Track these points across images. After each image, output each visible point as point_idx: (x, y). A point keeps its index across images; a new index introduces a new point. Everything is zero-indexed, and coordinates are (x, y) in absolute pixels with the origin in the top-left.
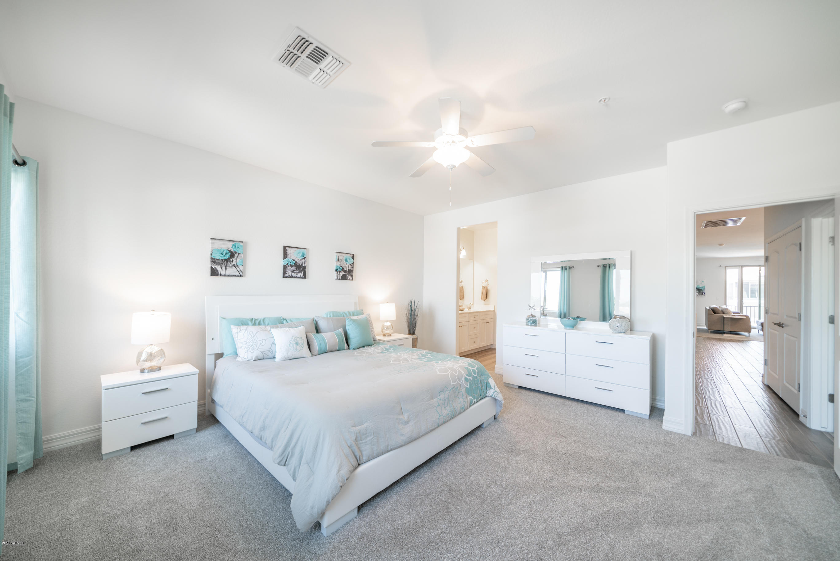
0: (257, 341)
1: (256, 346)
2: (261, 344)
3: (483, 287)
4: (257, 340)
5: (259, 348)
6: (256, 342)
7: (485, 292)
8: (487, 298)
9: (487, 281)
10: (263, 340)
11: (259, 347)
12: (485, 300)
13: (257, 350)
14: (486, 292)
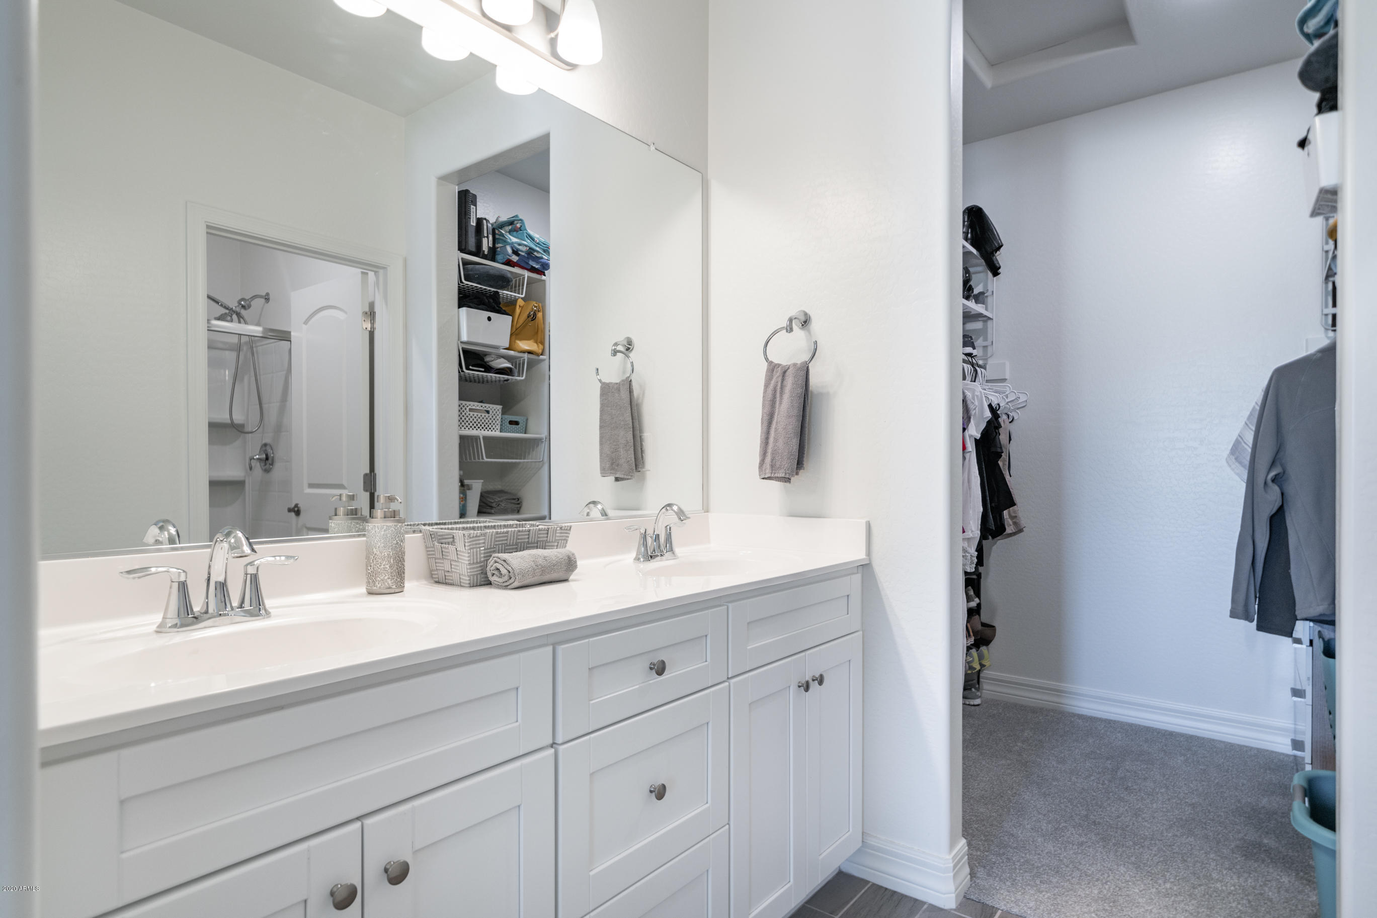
3: (772, 367)
7: (786, 406)
8: (808, 463)
9: (806, 322)
12: (787, 480)
14: (796, 411)
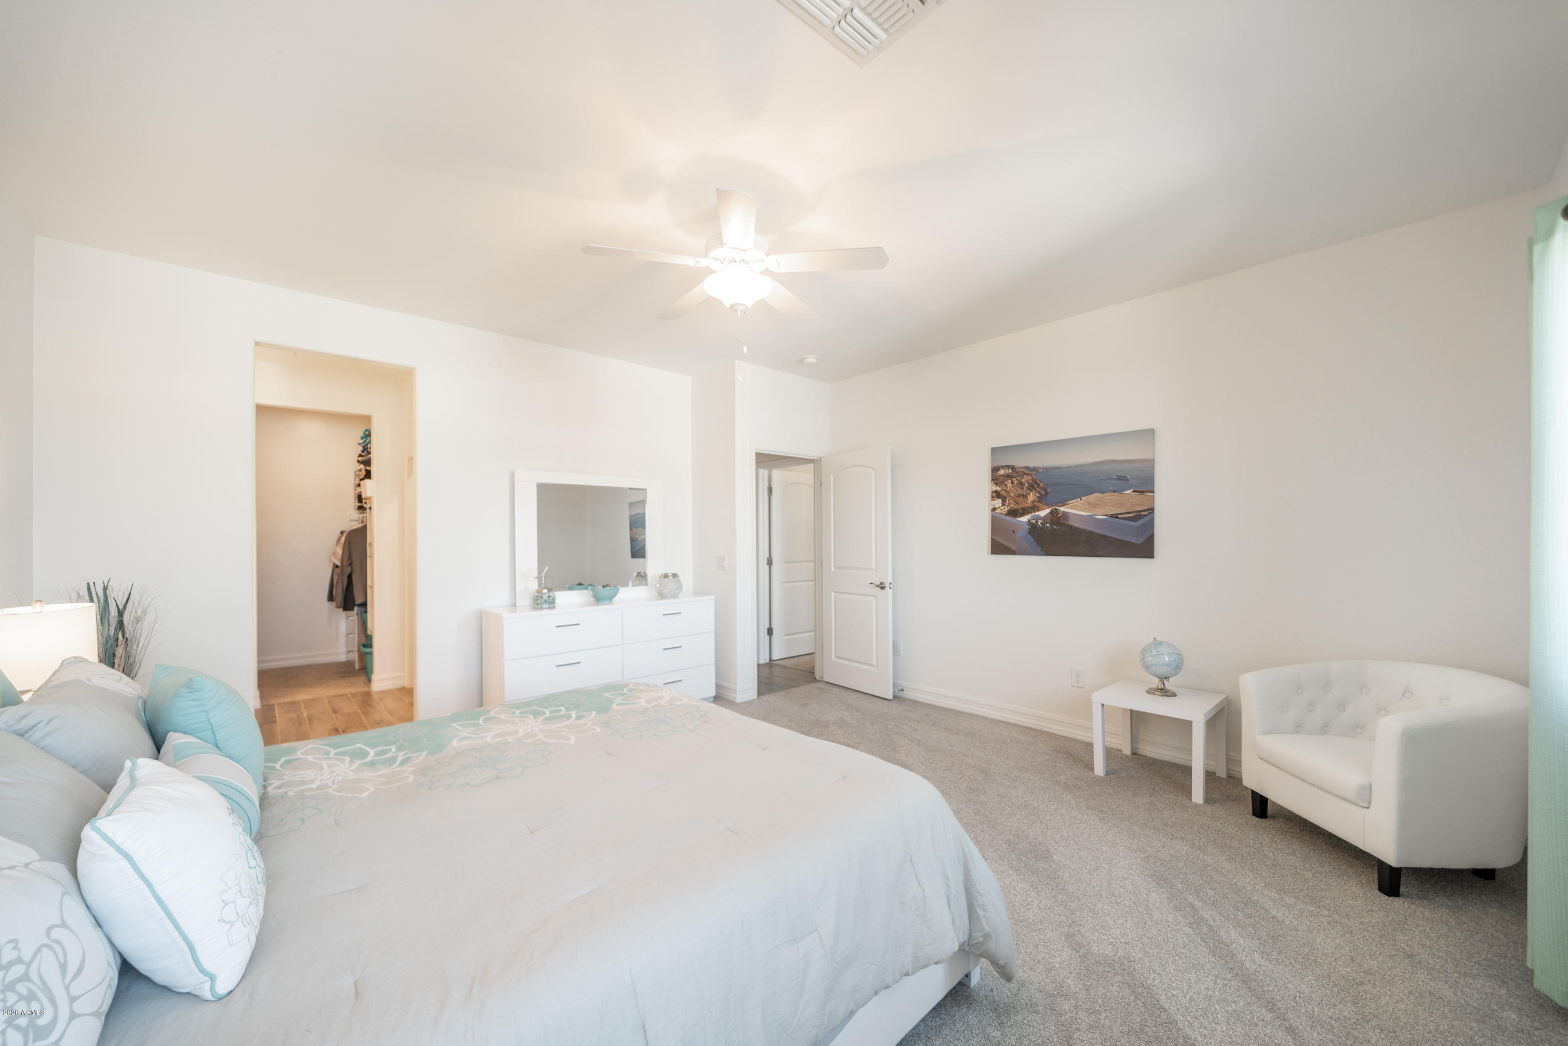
0: (29, 965)
1: (52, 1000)
2: (63, 968)
4: (19, 960)
5: (72, 999)
6: (25, 977)
10: (56, 934)
11: (74, 992)
13: (73, 1016)
